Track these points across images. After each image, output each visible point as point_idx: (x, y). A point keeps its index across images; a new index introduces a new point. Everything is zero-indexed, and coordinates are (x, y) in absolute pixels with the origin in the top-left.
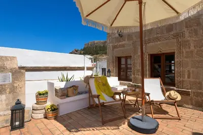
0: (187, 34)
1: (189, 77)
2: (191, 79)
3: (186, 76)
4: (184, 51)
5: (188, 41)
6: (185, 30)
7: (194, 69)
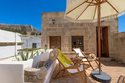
0: (89, 29)
1: (90, 47)
2: (91, 48)
3: (89, 47)
4: (88, 36)
5: (89, 32)
6: (88, 26)
7: (92, 44)
